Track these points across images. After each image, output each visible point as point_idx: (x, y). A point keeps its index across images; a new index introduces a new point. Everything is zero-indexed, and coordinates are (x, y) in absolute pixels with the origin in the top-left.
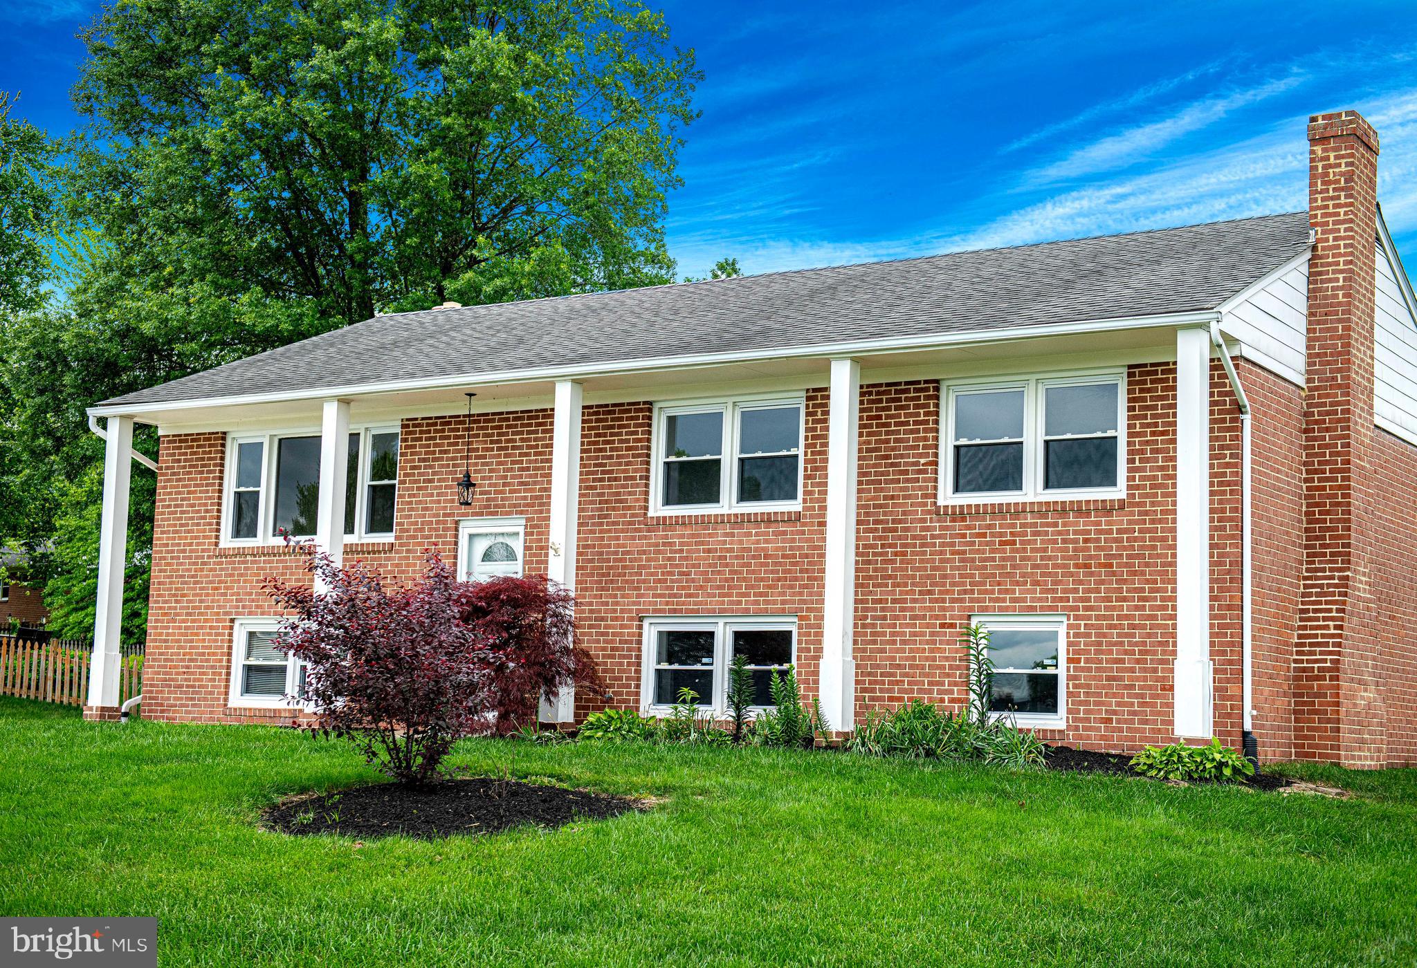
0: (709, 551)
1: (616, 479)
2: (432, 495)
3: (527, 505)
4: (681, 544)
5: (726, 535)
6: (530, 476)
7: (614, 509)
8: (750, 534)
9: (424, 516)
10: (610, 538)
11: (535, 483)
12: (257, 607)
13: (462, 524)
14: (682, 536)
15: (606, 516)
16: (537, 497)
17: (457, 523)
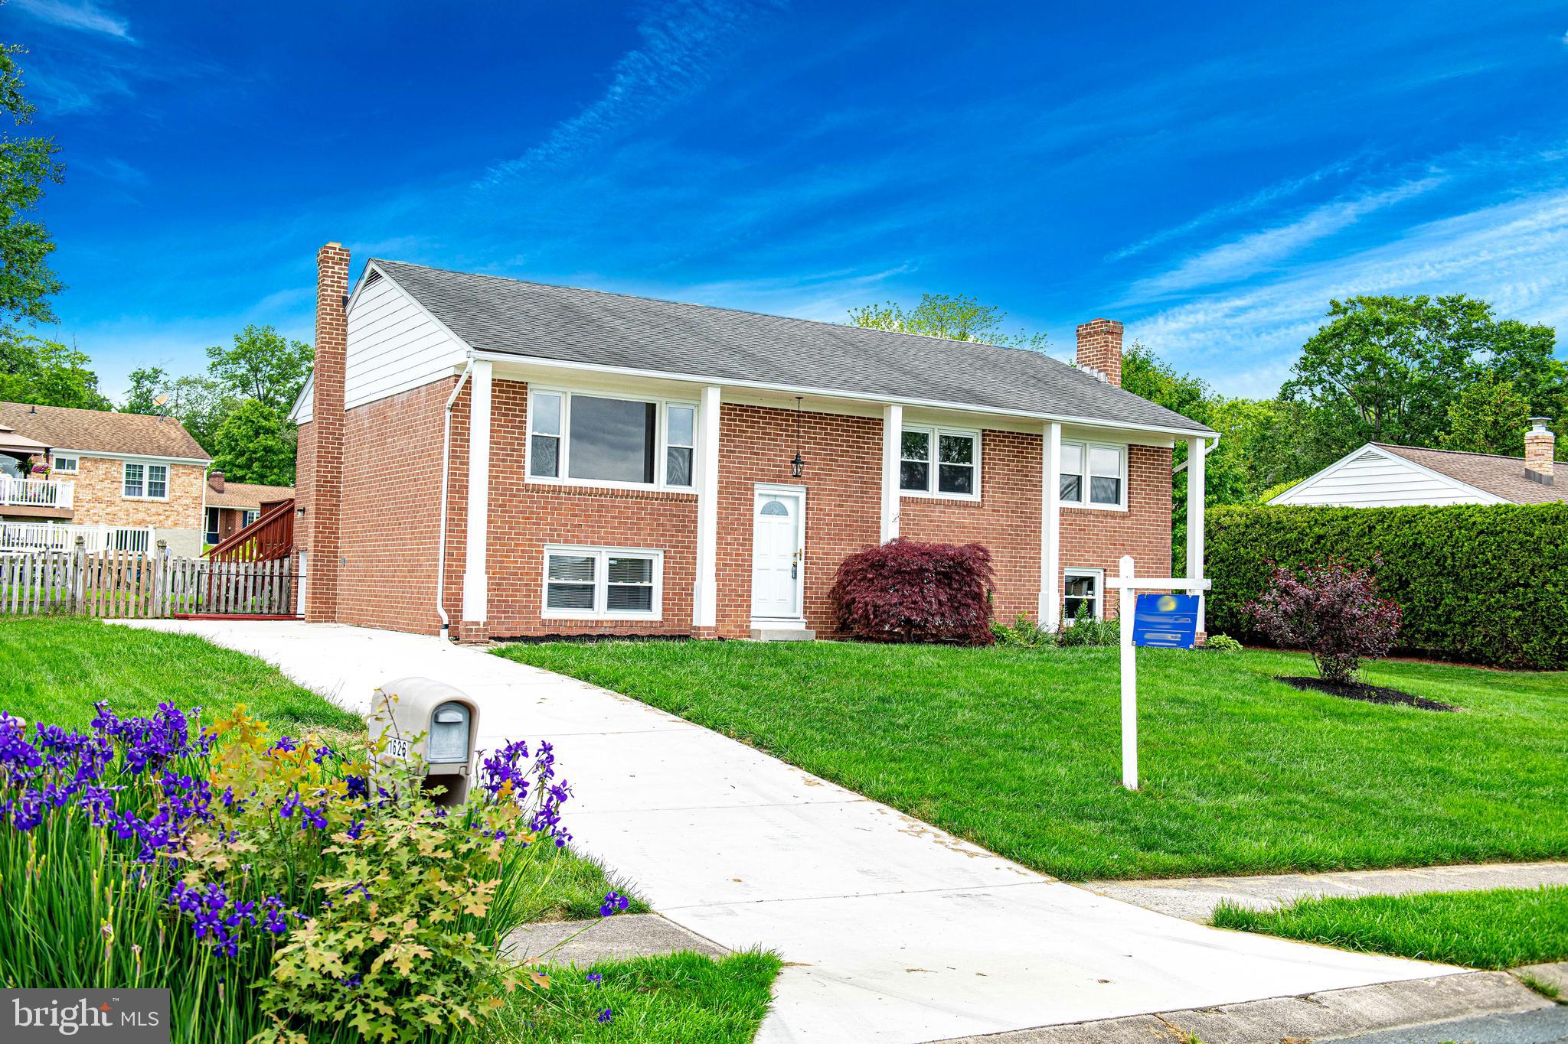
0: (931, 521)
1: (871, 468)
2: (734, 462)
3: (809, 479)
4: (914, 515)
5: (941, 512)
6: (811, 459)
7: (871, 488)
8: (954, 513)
9: (728, 478)
10: (868, 508)
11: (815, 464)
12: (573, 536)
13: (756, 486)
14: (914, 510)
15: (866, 493)
16: (816, 474)
17: (753, 485)
